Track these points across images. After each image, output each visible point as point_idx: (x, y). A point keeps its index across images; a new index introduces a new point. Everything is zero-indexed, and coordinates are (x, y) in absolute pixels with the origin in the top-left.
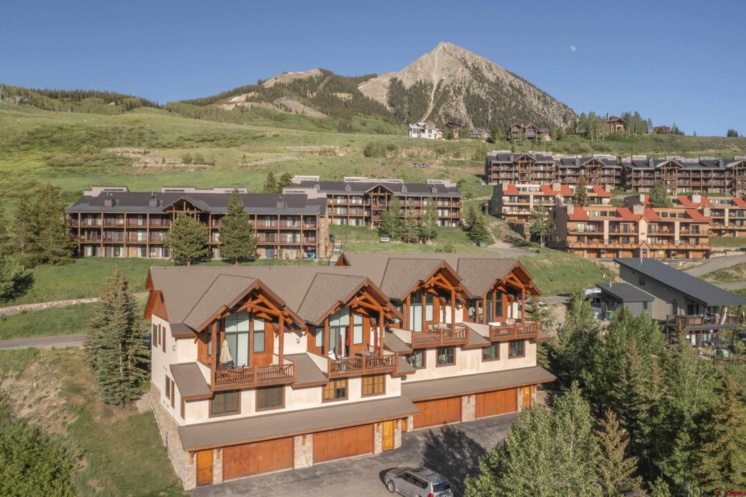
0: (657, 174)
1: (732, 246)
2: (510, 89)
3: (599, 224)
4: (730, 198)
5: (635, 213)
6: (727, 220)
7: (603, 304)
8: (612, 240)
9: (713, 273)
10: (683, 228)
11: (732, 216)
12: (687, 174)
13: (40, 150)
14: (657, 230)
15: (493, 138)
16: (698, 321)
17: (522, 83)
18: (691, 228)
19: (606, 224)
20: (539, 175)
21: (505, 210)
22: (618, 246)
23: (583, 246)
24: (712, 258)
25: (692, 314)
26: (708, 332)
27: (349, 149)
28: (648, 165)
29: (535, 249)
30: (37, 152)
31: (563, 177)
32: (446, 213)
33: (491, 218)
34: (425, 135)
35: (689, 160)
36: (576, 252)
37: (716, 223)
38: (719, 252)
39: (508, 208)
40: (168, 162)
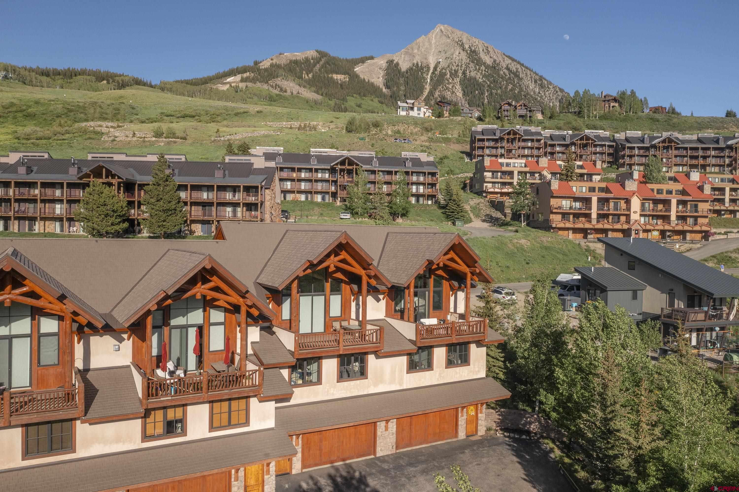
0: (652, 151)
1: (734, 228)
2: (507, 72)
3: (587, 201)
4: (731, 177)
5: (627, 189)
6: (727, 200)
7: (582, 292)
8: (601, 220)
9: (714, 257)
10: (680, 207)
11: (732, 195)
12: (685, 152)
13: (13, 124)
14: (651, 209)
15: (484, 116)
16: (701, 316)
17: (518, 66)
18: (689, 206)
19: (594, 200)
20: (526, 152)
21: (486, 187)
22: (607, 226)
23: (568, 225)
24: (712, 240)
25: (694, 307)
26: (712, 330)
27: (332, 126)
28: (643, 141)
29: (514, 229)
30: (10, 126)
31: (552, 154)
32: (421, 189)
33: (472, 195)
34: (414, 113)
35: (687, 137)
36: (560, 232)
37: (715, 203)
38: (720, 234)
39: (490, 185)
40: (138, 135)
